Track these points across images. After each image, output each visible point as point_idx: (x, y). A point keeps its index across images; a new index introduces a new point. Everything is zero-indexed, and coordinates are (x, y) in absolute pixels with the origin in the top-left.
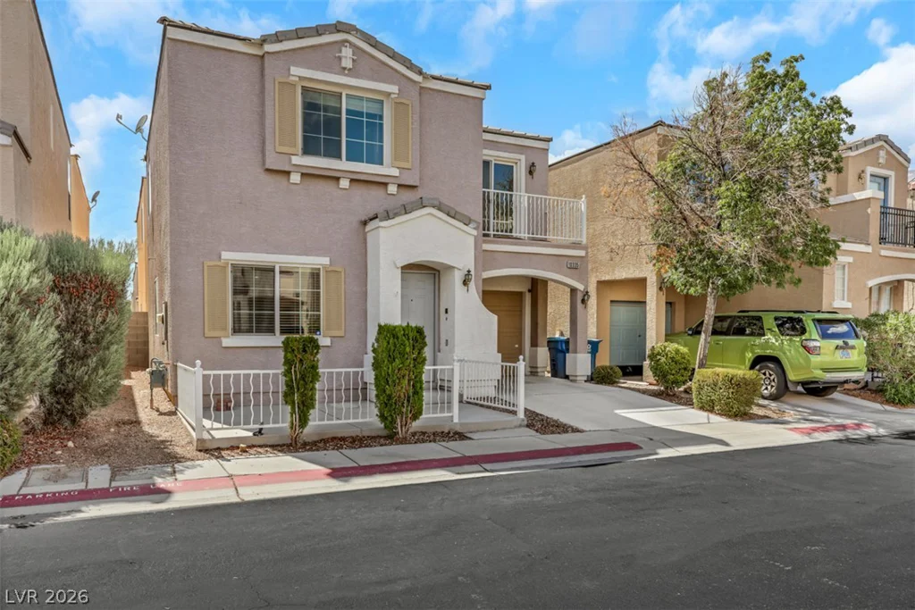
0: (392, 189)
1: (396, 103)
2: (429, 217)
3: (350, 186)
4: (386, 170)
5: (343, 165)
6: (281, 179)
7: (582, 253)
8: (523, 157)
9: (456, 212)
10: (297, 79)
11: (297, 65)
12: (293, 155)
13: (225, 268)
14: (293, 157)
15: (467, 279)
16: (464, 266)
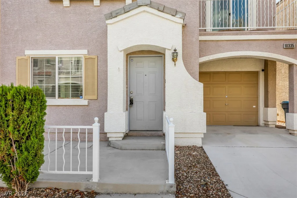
0: (129, 2)
2: (145, 13)
3: (100, 4)
9: (164, 7)
13: (27, 60)
15: (173, 56)
16: (172, 46)
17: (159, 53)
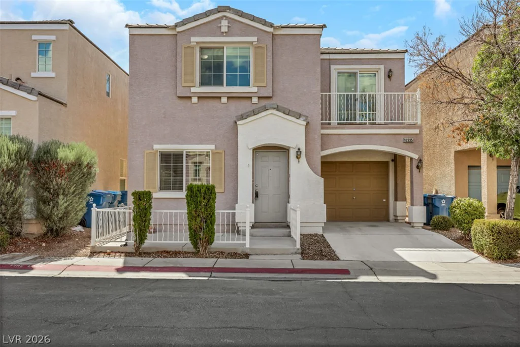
0: (255, 100)
1: (255, 47)
2: (272, 115)
3: (227, 101)
4: (252, 89)
5: (225, 89)
6: (187, 102)
7: (417, 131)
8: (382, 67)
9: (290, 111)
10: (195, 44)
11: (194, 36)
12: (192, 87)
13: (155, 154)
14: (191, 88)
15: (297, 154)
16: (297, 145)
17: (284, 149)
